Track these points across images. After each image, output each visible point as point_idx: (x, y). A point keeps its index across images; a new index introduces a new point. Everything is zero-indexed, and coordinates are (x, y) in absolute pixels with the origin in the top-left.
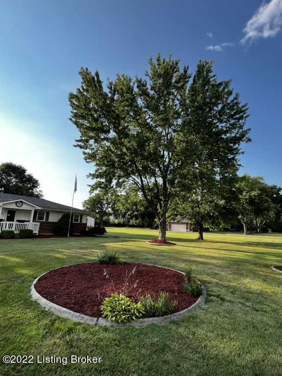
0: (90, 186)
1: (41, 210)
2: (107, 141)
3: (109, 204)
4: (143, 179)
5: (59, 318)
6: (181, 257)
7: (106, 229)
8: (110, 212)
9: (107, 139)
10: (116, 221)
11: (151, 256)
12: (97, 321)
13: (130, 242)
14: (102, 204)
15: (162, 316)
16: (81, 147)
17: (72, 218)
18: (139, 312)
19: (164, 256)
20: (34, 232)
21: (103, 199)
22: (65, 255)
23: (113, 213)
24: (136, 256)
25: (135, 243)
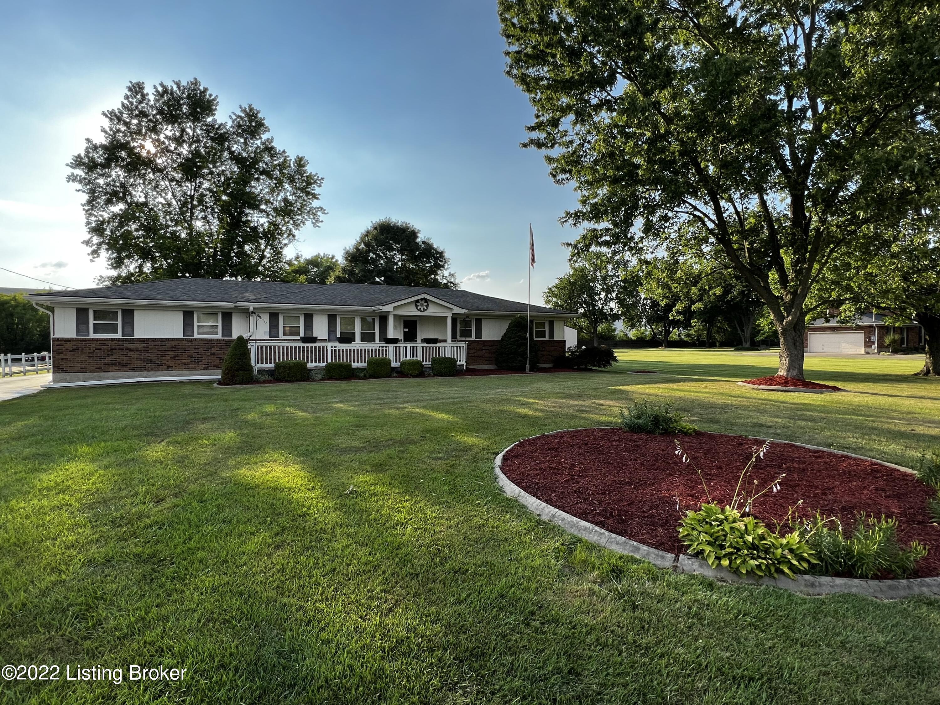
0: (568, 244)
1: (464, 314)
2: (611, 109)
3: (608, 291)
4: (723, 203)
5: (580, 541)
6: (875, 425)
7: (615, 354)
8: (615, 311)
9: (608, 105)
10: (632, 334)
11: (769, 419)
12: (676, 559)
13: (692, 384)
14: (592, 293)
15: (875, 577)
16: (540, 145)
17: (531, 329)
18: (801, 559)
19: (812, 419)
20: (458, 363)
21: (594, 280)
22: (537, 410)
23: (623, 314)
24: (722, 417)
25: (704, 384)
